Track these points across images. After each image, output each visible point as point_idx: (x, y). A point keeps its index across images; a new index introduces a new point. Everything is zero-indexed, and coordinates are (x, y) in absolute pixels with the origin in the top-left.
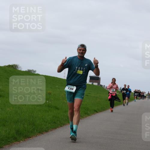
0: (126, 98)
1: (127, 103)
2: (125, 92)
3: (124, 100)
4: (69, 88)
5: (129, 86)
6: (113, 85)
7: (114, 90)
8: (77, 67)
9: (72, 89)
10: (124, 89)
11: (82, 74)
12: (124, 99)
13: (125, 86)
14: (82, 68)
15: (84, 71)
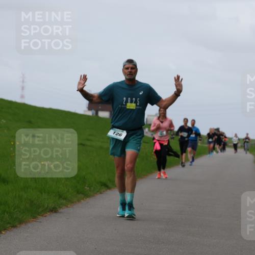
2: (185, 134)
5: (193, 122)
6: (162, 122)
8: (125, 99)
9: (120, 135)
11: (134, 108)
12: (183, 151)
13: (186, 121)
14: (134, 99)
15: (138, 104)
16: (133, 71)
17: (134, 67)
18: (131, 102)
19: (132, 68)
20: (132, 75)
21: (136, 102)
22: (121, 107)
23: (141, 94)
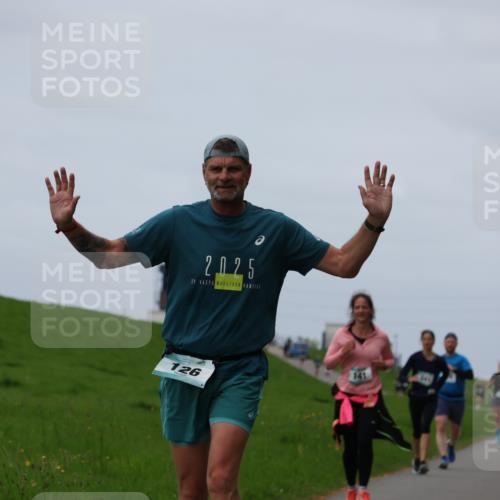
0: (440, 419)
1: (444, 452)
2: (425, 378)
3: (424, 438)
4: (176, 366)
5: (451, 340)
6: (362, 341)
7: (368, 372)
8: (208, 258)
10: (417, 362)
11: (240, 289)
12: (421, 426)
13: (428, 338)
14: (238, 261)
15: (251, 276)
16: (236, 175)
17: (238, 163)
18: (230, 270)
19: (231, 169)
20: (232, 186)
21: (243, 271)
22: (197, 285)
23: (257, 243)
